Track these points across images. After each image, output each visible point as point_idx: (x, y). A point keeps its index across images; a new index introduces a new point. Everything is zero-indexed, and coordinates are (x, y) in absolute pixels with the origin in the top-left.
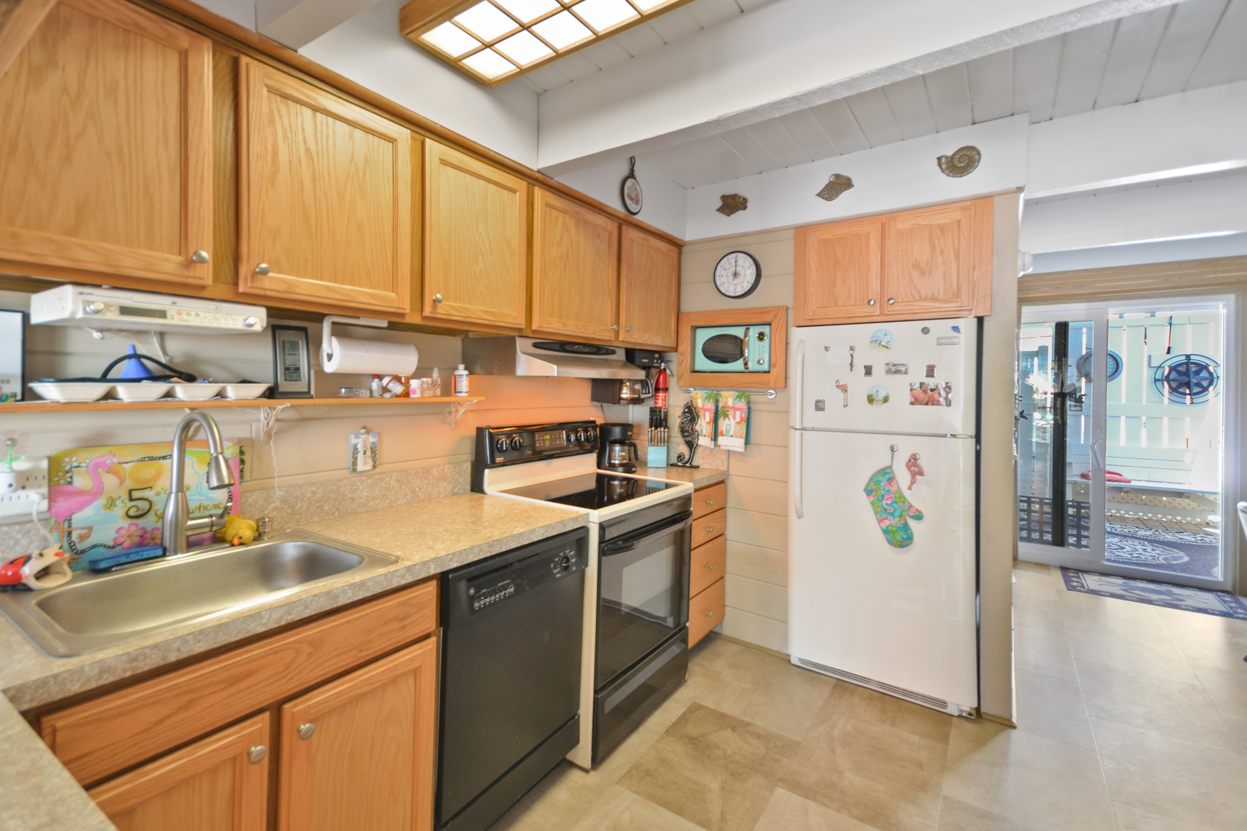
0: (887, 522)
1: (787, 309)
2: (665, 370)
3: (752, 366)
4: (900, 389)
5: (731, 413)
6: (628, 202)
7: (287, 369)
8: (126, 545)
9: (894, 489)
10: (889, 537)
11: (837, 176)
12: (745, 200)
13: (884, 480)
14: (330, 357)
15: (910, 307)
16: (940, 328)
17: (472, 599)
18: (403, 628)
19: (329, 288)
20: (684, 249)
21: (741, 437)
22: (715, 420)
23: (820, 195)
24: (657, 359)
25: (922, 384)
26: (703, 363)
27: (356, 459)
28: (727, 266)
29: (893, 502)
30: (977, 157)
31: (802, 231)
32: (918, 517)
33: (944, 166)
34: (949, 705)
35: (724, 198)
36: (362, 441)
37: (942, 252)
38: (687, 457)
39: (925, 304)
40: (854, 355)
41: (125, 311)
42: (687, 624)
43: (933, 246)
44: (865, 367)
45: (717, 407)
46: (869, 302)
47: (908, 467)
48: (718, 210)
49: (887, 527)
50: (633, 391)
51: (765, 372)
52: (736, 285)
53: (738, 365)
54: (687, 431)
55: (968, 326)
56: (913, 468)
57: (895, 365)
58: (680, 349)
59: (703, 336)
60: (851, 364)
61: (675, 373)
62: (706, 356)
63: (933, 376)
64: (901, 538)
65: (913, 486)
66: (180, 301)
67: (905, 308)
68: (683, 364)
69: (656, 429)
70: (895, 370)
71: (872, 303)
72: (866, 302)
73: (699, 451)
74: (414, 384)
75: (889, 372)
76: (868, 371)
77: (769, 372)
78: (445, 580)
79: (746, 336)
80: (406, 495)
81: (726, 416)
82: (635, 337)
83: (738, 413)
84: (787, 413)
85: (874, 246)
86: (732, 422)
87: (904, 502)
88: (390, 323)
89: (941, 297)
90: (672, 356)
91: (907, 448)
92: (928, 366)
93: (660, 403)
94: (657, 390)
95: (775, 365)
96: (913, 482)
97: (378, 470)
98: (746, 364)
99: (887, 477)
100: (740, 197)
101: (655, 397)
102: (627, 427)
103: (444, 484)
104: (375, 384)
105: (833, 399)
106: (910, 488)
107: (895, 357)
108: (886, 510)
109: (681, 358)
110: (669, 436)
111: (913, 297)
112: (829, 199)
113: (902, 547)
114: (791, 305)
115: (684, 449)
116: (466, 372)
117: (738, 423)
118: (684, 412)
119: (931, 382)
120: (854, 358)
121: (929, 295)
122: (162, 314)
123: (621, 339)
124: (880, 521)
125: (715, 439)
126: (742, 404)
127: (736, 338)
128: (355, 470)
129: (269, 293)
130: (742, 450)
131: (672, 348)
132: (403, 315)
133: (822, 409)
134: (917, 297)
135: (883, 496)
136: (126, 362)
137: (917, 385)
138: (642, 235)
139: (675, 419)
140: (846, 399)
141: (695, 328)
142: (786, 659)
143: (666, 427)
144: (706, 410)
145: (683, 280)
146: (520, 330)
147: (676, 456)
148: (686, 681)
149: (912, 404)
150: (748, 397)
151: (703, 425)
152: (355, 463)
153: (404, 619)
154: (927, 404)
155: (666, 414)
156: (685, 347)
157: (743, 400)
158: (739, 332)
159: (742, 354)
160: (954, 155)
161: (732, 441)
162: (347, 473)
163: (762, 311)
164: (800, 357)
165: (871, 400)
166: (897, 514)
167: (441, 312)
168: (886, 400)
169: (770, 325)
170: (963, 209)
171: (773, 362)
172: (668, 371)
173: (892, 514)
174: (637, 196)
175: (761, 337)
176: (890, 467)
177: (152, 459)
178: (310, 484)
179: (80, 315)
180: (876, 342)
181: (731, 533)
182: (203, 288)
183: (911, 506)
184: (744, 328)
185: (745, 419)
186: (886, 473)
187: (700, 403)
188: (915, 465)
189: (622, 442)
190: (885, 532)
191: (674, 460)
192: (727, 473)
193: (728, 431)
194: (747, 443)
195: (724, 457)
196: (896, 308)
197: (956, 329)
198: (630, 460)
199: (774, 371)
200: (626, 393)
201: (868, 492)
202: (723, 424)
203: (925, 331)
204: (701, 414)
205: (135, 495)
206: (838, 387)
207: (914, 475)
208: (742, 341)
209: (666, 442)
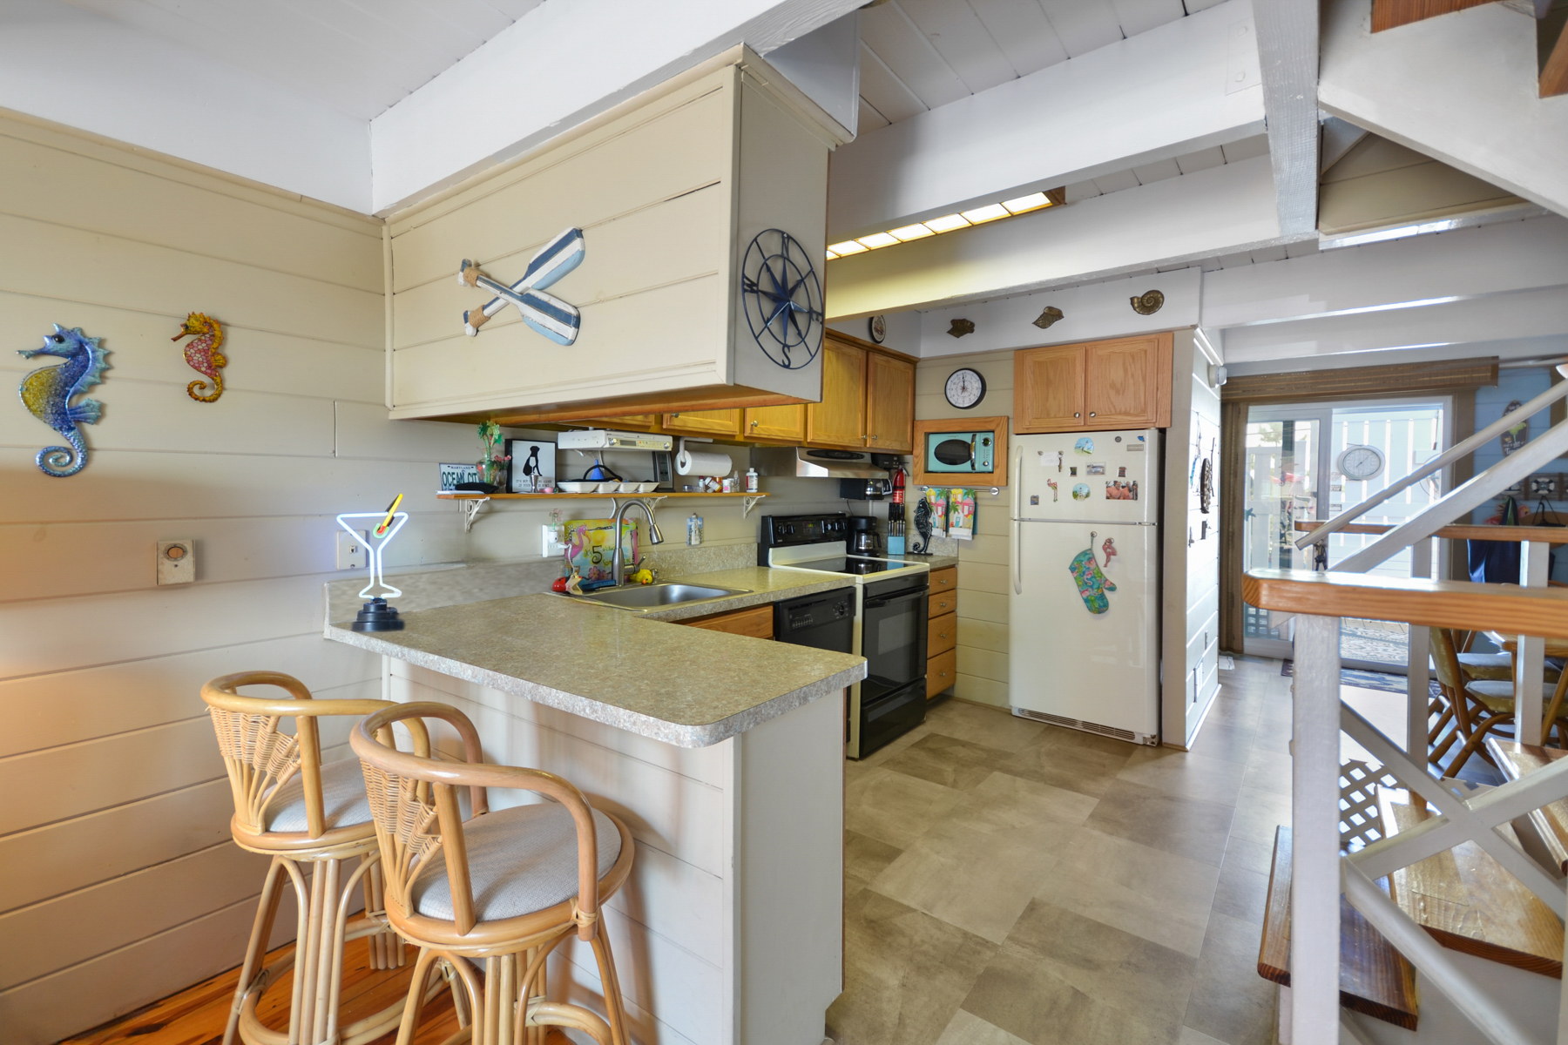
0: (1087, 593)
1: (1008, 418)
2: (902, 470)
3: (978, 467)
4: (1098, 485)
5: (960, 508)
6: (875, 333)
7: (661, 473)
8: (593, 578)
9: (1093, 566)
10: (1089, 605)
11: (1050, 308)
12: (972, 325)
13: (1085, 559)
14: (683, 465)
15: (1107, 420)
16: (1130, 437)
17: (792, 621)
18: (759, 630)
19: (701, 422)
20: (919, 365)
21: (969, 528)
22: (947, 514)
23: (1036, 323)
24: (896, 461)
25: (1115, 482)
26: (935, 464)
27: (690, 535)
28: (956, 381)
29: (1092, 577)
30: (1161, 299)
31: (1021, 353)
32: (1112, 588)
33: (1136, 305)
34: (1136, 736)
35: (954, 322)
36: (694, 524)
37: (1133, 376)
38: (922, 546)
39: (1119, 417)
40: (1063, 459)
41: (623, 442)
42: (926, 676)
43: (1126, 371)
44: (1071, 468)
45: (948, 502)
46: (1075, 416)
47: (1104, 549)
48: (949, 332)
49: (1088, 597)
50: (876, 489)
51: (990, 472)
52: (964, 397)
53: (966, 466)
54: (922, 524)
55: (1151, 436)
56: (1108, 550)
57: (1094, 467)
58: (915, 452)
59: (935, 441)
60: (1060, 467)
61: (910, 473)
62: (937, 458)
63: (1124, 476)
64: (1098, 605)
65: (1109, 564)
66: (640, 435)
67: (1103, 420)
68: (918, 466)
69: (895, 521)
70: (1094, 470)
71: (1077, 415)
72: (1073, 415)
73: (932, 540)
74: (726, 483)
75: (1089, 473)
76: (1074, 472)
77: (992, 472)
78: (776, 605)
79: (973, 441)
80: (719, 564)
81: (956, 510)
82: (879, 444)
83: (966, 508)
84: (1008, 507)
85: (1079, 369)
86: (961, 515)
87: (1101, 577)
88: (714, 440)
89: (1132, 412)
90: (908, 458)
91: (1103, 533)
92: (1120, 468)
93: (897, 500)
94: (895, 488)
95: (998, 467)
96: (1108, 560)
97: (702, 545)
98: (973, 466)
99: (1087, 557)
100: (968, 321)
101: (893, 495)
102: (871, 520)
103: (742, 558)
104: (701, 483)
105: (1045, 494)
106: (1106, 566)
107: (1096, 460)
108: (1086, 583)
109: (916, 460)
110: (906, 529)
111: (1110, 411)
112: (1044, 327)
113: (1100, 613)
114: (1011, 416)
115: (920, 540)
116: (756, 474)
117: (967, 516)
118: (919, 507)
119: (1123, 481)
120: (1063, 462)
121: (1123, 410)
122: (633, 443)
123: (868, 446)
124: (1082, 593)
125: (946, 530)
126: (970, 500)
127: (964, 443)
128: (690, 544)
129: (676, 428)
130: (970, 539)
131: (907, 451)
132: (734, 436)
133: (1037, 504)
134: (1113, 411)
135: (1084, 573)
136: (593, 470)
137: (1112, 483)
138: (885, 358)
139: (911, 514)
140: (1056, 495)
141: (927, 435)
142: (1008, 713)
143: (903, 520)
144: (938, 505)
145: (917, 393)
146: (800, 442)
147: (912, 545)
148: (924, 722)
149: (1108, 498)
150: (975, 494)
151: (936, 518)
152: (690, 539)
153: (759, 625)
154: (1119, 498)
155: (903, 508)
156: (919, 450)
157: (970, 496)
158: (967, 438)
159: (969, 457)
160: (1143, 296)
161: (961, 532)
162: (685, 546)
163: (987, 420)
164: (1017, 460)
165: (1075, 495)
166: (1095, 586)
167: (757, 432)
168: (1087, 495)
169: (993, 432)
170: (1149, 341)
171: (996, 464)
172: (904, 471)
173: (1091, 587)
174: (881, 328)
175: (986, 442)
176: (1090, 549)
177: (601, 528)
178: (669, 552)
179: (607, 446)
180: (1080, 448)
181: (961, 611)
182: (649, 427)
183: (1107, 580)
184: (971, 435)
185: (973, 512)
186: (1086, 554)
187: (933, 500)
188: (1110, 547)
189: (866, 532)
190: (1086, 601)
191: (911, 550)
192: (956, 559)
193: (958, 522)
194: (974, 532)
195: (955, 545)
196: (1096, 420)
197: (1141, 438)
198: (874, 547)
199: (997, 472)
200: (869, 491)
201: (1072, 569)
202: (953, 517)
203: (1118, 439)
204: (934, 508)
205: (596, 550)
206: (1049, 485)
207: (1108, 556)
208: (969, 445)
209: (904, 533)
